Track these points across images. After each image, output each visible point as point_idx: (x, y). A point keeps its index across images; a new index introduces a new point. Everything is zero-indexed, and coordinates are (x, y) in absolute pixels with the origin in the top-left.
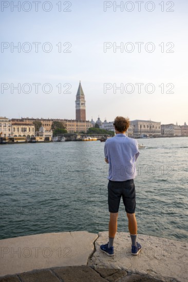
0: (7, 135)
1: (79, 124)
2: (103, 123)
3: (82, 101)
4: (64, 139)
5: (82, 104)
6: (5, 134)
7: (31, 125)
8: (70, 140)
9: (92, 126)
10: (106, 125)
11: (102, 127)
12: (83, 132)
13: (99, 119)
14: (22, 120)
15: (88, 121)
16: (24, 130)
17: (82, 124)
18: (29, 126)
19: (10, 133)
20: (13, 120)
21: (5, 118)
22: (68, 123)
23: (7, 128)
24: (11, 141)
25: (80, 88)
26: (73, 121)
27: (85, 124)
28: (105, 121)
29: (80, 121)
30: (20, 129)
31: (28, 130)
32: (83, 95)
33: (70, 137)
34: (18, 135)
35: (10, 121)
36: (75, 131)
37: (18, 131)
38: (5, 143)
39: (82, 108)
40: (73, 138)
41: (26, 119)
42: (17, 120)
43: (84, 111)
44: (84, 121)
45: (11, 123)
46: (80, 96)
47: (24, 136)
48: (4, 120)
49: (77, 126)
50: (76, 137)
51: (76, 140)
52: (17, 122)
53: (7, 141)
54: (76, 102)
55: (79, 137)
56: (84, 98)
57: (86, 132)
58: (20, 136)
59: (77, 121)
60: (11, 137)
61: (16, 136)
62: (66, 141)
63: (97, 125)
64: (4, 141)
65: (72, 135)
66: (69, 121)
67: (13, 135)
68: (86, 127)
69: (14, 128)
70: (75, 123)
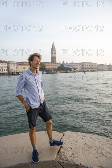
0: (15, 71)
1: (53, 64)
2: (66, 64)
3: (54, 52)
4: (45, 72)
5: (54, 54)
6: (14, 70)
7: (28, 65)
8: (48, 73)
9: (60, 66)
10: (67, 65)
11: (65, 66)
12: (55, 69)
13: (63, 62)
14: (23, 63)
15: (58, 63)
16: (24, 68)
17: (54, 64)
18: (27, 66)
19: (17, 69)
20: (18, 63)
21: (14, 62)
22: (47, 64)
23: (15, 67)
24: (17, 74)
25: (53, 45)
26: (50, 63)
27: (56, 64)
28: (67, 63)
29: (54, 63)
30: (22, 68)
31: (26, 68)
32: (55, 49)
33: (48, 72)
34: (21, 70)
35: (16, 63)
36: (51, 68)
37: (21, 68)
38: (14, 75)
39: (54, 56)
40: (50, 72)
41: (25, 62)
42: (20, 63)
43: (55, 57)
44: (55, 63)
45: (17, 64)
46: (53, 50)
47: (24, 71)
48: (14, 63)
49: (52, 65)
50: (51, 72)
51: (51, 73)
52: (20, 64)
53: (15, 74)
54: (51, 52)
55: (53, 71)
56: (55, 50)
57: (56, 69)
58: (22, 71)
59: (52, 63)
60: (18, 71)
61: (20, 71)
62: (46, 73)
63: (62, 65)
64: (14, 74)
65: (49, 70)
66: (48, 63)
67: (19, 71)
68: (56, 66)
69: (19, 67)
70: (51, 64)
